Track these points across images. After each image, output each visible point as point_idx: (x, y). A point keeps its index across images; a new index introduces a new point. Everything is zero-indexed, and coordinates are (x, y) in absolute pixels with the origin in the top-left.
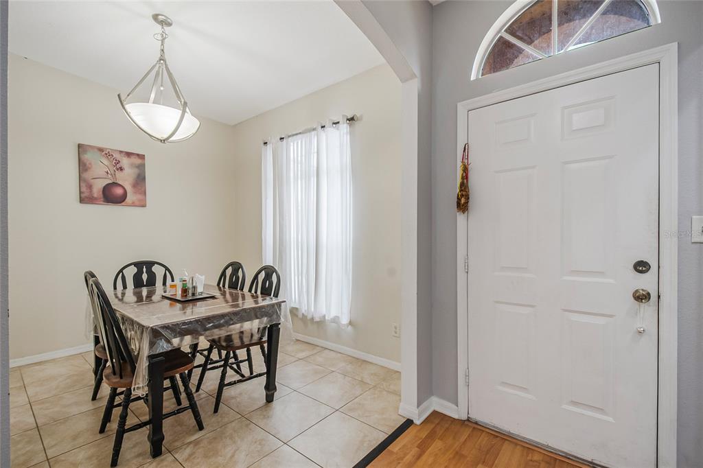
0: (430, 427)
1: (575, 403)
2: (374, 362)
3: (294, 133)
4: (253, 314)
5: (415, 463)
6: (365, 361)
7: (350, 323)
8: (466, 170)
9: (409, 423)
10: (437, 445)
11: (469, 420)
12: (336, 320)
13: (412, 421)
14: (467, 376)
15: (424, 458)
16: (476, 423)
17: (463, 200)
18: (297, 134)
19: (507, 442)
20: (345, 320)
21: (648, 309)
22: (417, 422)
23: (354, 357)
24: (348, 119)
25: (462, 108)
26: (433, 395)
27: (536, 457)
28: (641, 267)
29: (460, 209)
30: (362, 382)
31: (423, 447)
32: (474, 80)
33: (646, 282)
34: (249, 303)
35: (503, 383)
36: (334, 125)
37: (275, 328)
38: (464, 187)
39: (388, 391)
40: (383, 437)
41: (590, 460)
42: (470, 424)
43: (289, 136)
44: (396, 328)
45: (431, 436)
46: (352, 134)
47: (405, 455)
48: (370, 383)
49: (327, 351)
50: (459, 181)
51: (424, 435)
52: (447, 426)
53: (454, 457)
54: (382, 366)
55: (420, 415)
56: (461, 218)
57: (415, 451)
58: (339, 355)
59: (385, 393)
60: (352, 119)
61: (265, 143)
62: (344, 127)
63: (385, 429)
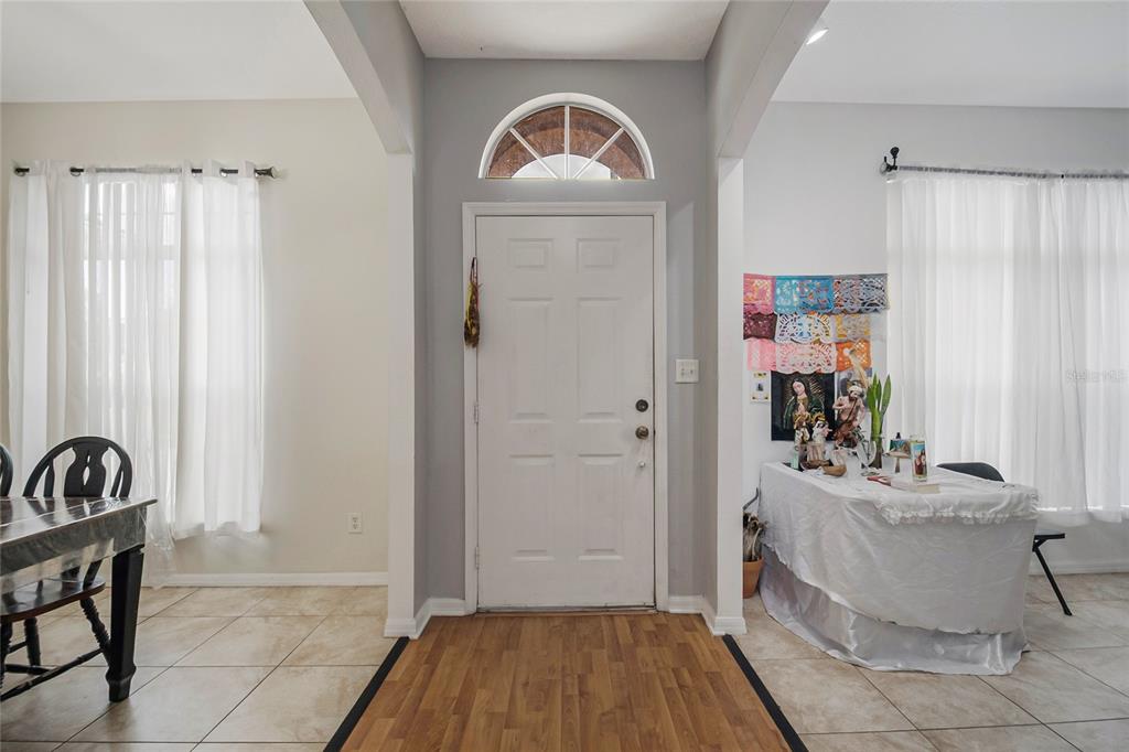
0: (433, 637)
1: (590, 551)
2: (314, 583)
3: (114, 166)
4: (92, 534)
5: (429, 680)
6: (294, 587)
7: (262, 529)
8: (475, 290)
9: (403, 642)
10: (448, 653)
11: (478, 611)
12: (228, 530)
13: (408, 638)
14: (476, 556)
15: (439, 671)
16: (488, 612)
17: (474, 331)
18: (124, 170)
19: (525, 620)
20: (252, 525)
21: (646, 444)
22: (414, 636)
23: (270, 587)
24: (256, 171)
25: (468, 210)
26: (429, 597)
27: (557, 623)
28: (642, 406)
29: (470, 342)
30: (303, 617)
31: (432, 661)
32: (482, 179)
33: (644, 420)
34: (63, 517)
35: (520, 551)
36: (224, 175)
37: (132, 556)
38: (473, 313)
39: (355, 616)
40: (371, 672)
41: (603, 605)
42: (480, 615)
43: (99, 170)
44: (355, 519)
45: (439, 646)
46: (264, 198)
47: (414, 677)
48: (318, 613)
49: (206, 592)
50: (467, 305)
51: (429, 647)
52: (453, 627)
53: (474, 656)
54: (329, 587)
55: (417, 627)
56: (469, 353)
57: (423, 669)
58: (235, 591)
59: (349, 619)
60: (268, 172)
61: (21, 171)
62: (250, 184)
63: (373, 661)
